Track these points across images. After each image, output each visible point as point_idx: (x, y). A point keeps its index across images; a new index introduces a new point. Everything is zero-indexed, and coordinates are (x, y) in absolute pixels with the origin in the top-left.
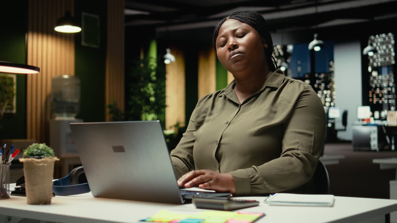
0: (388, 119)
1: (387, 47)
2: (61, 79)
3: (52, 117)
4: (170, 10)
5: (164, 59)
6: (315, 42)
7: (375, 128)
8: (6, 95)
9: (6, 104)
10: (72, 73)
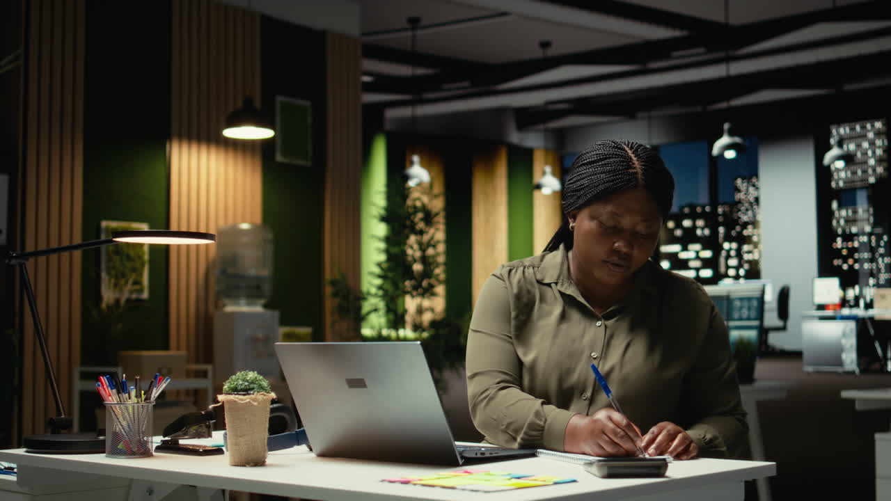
0: (876, 305)
1: (859, 146)
2: (235, 232)
3: (218, 306)
4: (420, 71)
5: (406, 178)
6: (725, 140)
7: (852, 325)
8: (129, 265)
9: (131, 281)
10: (258, 218)
